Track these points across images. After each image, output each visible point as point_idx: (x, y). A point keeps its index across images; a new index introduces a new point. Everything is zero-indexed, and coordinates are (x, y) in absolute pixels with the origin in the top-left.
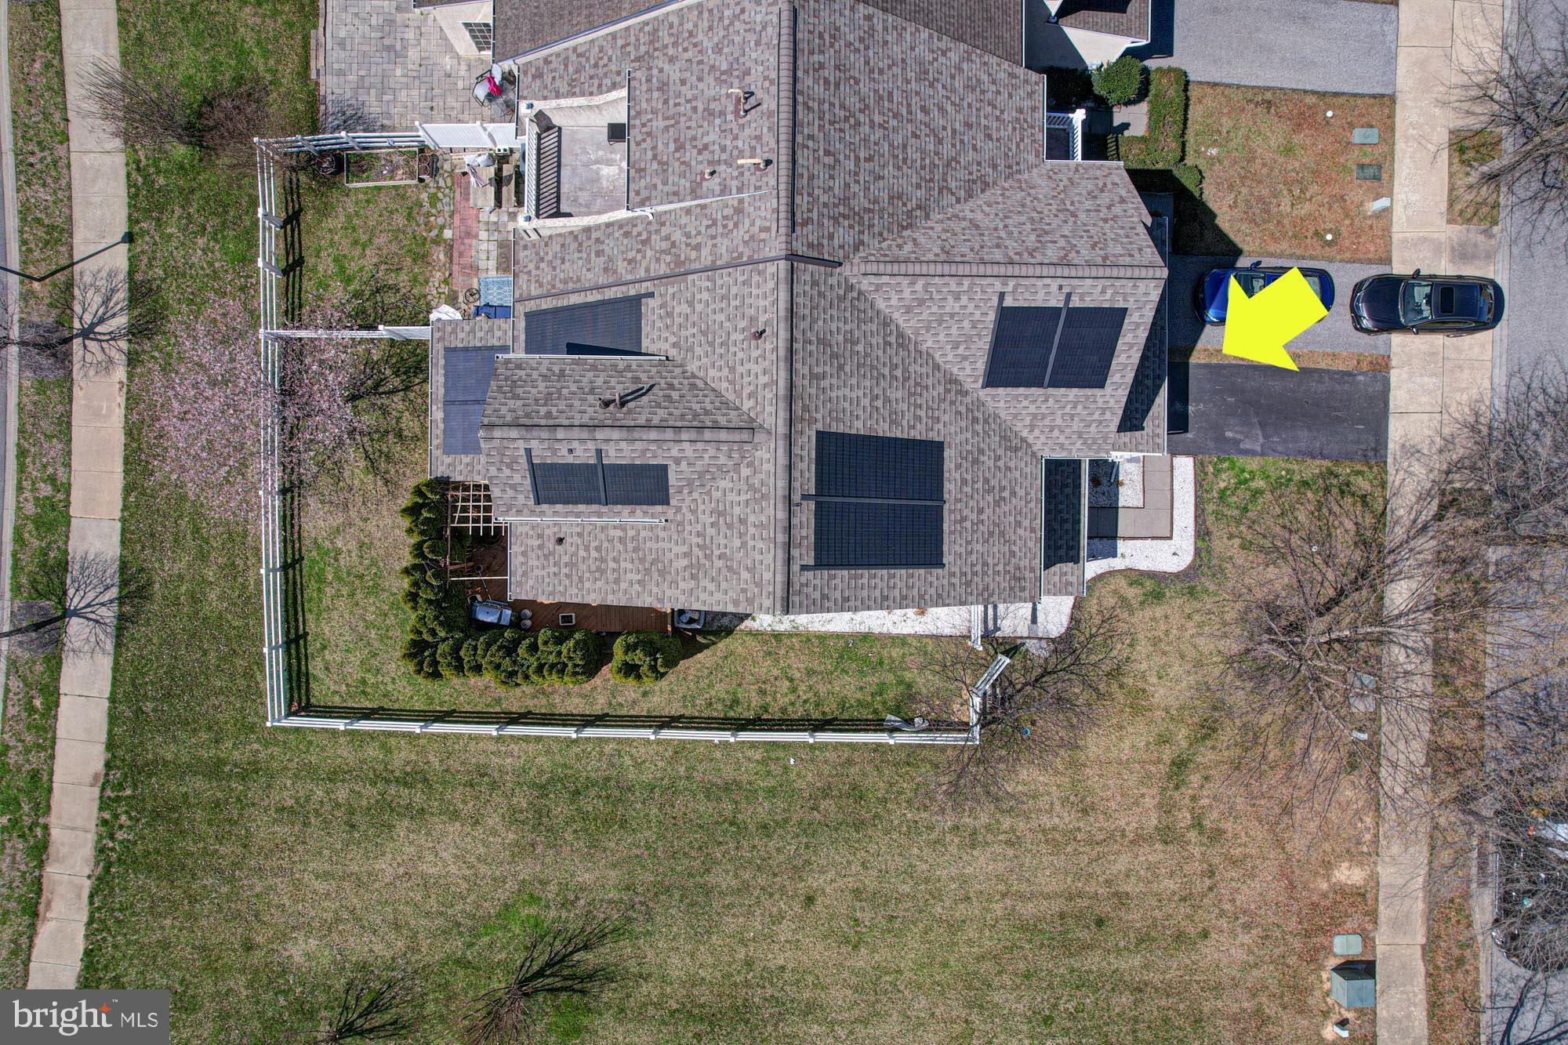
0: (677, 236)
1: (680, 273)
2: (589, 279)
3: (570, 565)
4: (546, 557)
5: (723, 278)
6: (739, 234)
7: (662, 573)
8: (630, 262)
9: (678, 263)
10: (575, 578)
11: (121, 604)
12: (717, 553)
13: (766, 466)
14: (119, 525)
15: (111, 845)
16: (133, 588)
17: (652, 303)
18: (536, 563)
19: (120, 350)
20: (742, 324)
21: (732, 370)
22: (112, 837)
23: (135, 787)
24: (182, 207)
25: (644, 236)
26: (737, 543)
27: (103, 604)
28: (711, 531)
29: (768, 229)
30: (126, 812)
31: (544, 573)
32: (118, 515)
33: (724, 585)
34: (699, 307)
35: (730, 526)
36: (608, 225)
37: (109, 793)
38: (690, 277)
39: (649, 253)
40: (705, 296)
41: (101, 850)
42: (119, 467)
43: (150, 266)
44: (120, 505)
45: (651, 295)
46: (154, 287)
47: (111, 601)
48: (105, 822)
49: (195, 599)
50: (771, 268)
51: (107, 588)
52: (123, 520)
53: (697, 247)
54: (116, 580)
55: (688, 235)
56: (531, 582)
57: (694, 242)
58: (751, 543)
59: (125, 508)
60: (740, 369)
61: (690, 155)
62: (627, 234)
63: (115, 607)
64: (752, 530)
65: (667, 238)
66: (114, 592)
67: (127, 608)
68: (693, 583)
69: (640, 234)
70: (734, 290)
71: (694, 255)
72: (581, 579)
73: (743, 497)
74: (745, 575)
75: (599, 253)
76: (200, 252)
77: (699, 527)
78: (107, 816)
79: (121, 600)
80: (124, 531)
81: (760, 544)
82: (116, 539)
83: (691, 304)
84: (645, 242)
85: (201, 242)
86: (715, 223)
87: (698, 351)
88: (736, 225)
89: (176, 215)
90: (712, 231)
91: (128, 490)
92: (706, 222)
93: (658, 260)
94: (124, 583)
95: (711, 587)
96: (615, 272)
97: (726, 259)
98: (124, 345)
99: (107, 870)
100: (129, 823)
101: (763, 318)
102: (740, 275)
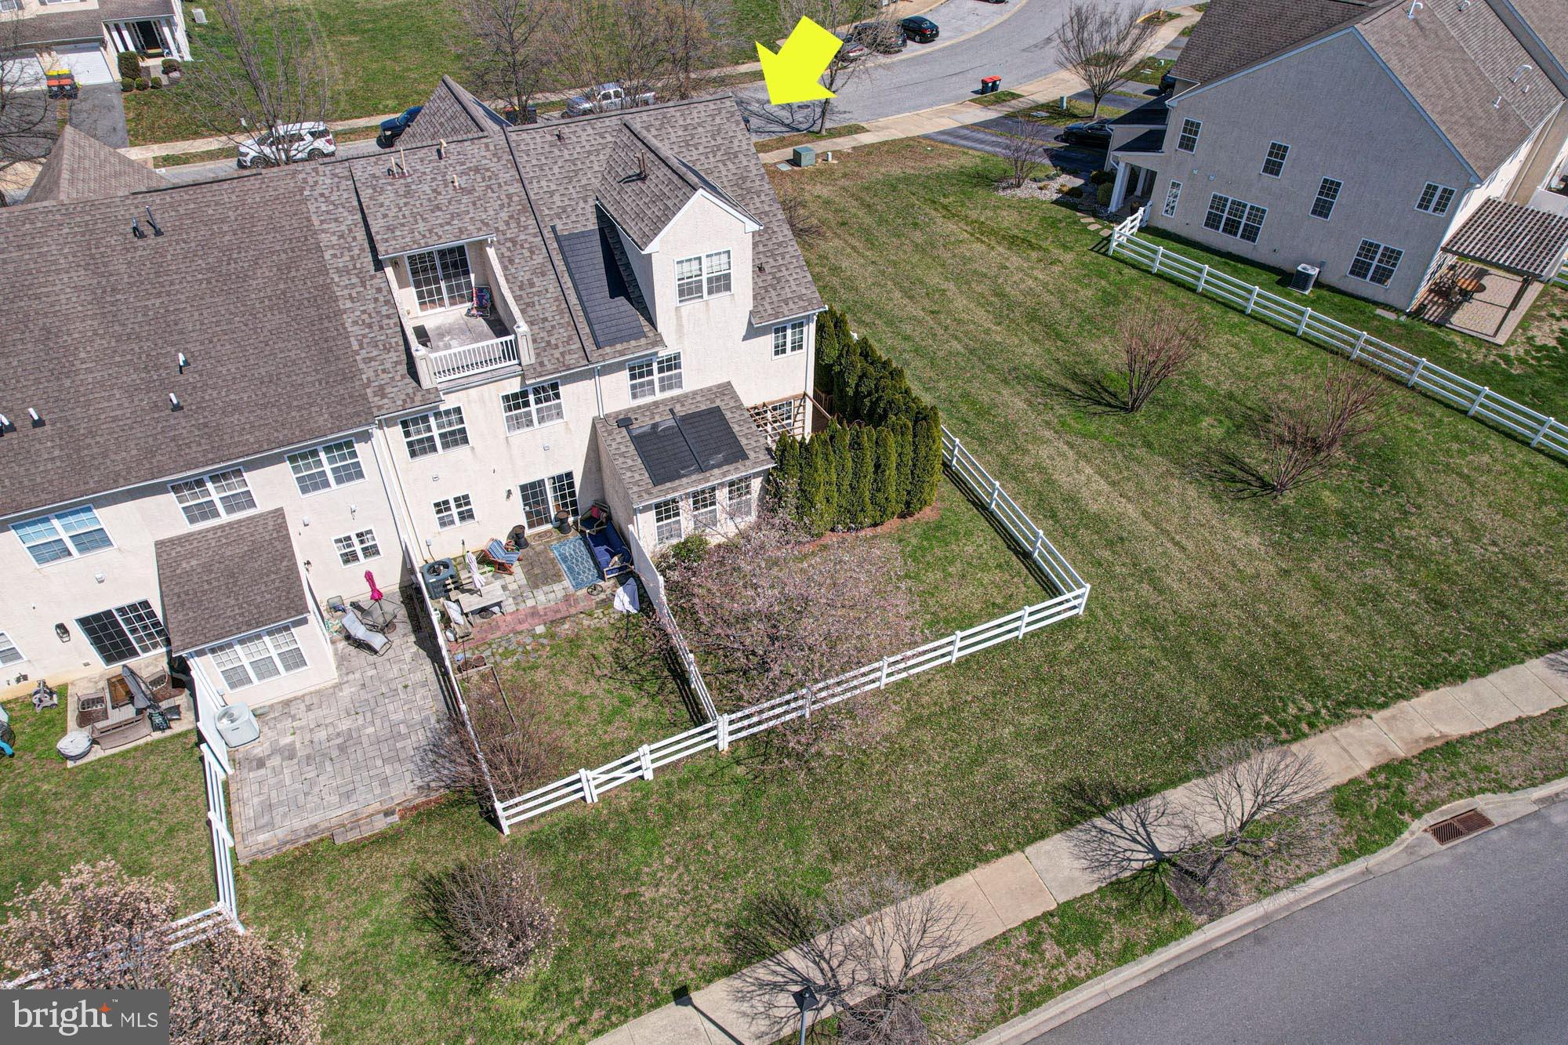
0: (504, 215)
1: (531, 207)
2: (553, 288)
3: (774, 256)
4: (779, 280)
5: (528, 172)
6: (494, 165)
7: (744, 179)
8: (532, 252)
9: (524, 210)
10: (781, 250)
11: (1108, 808)
12: (713, 143)
13: (645, 118)
14: (1029, 850)
15: (1323, 711)
16: (1079, 803)
17: (559, 227)
18: (787, 289)
19: (831, 942)
20: (557, 152)
21: (589, 153)
22: (1317, 713)
23: (1256, 715)
24: (613, 936)
25: (509, 244)
26: (700, 130)
27: (1122, 827)
28: (701, 149)
29: (487, 146)
30: (1284, 711)
31: (791, 279)
32: (1018, 855)
33: (731, 134)
34: (553, 187)
35: (693, 136)
36: (507, 280)
37: (1284, 736)
38: (533, 197)
39: (522, 237)
40: (544, 183)
41: (1338, 717)
42: (966, 880)
43: (705, 950)
44: (1006, 860)
45: (553, 228)
46: (729, 933)
47: (1112, 821)
48: (1311, 725)
49: (1042, 737)
50: (513, 137)
51: (1101, 831)
52: (1021, 846)
53: (509, 197)
54: (1086, 826)
55: (502, 206)
56: (804, 291)
57: (506, 201)
58: (697, 120)
59: (1006, 851)
60: (588, 148)
61: (442, 200)
62: (511, 261)
63: (1114, 813)
64: (689, 121)
65: (507, 223)
66: (1099, 822)
67: (1106, 801)
68: (740, 155)
69: (509, 249)
70: (534, 162)
71: (515, 199)
72: (780, 244)
73: (670, 130)
74: (718, 121)
75: (532, 285)
76: (662, 890)
77: (702, 158)
78: (1304, 727)
79: (1102, 811)
80: (1032, 840)
81: (695, 115)
82: (1044, 845)
83: (552, 194)
84: (513, 241)
85: (648, 894)
86: (489, 187)
87: (584, 182)
88: (488, 170)
89: (626, 941)
90: (495, 187)
91: (983, 858)
92: (490, 194)
93: (526, 228)
94: (1086, 816)
95: (736, 143)
96: (543, 264)
97: (513, 172)
98: (822, 940)
99: (1346, 704)
100: (1291, 705)
101: (549, 138)
102: (522, 159)
